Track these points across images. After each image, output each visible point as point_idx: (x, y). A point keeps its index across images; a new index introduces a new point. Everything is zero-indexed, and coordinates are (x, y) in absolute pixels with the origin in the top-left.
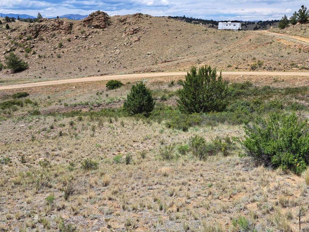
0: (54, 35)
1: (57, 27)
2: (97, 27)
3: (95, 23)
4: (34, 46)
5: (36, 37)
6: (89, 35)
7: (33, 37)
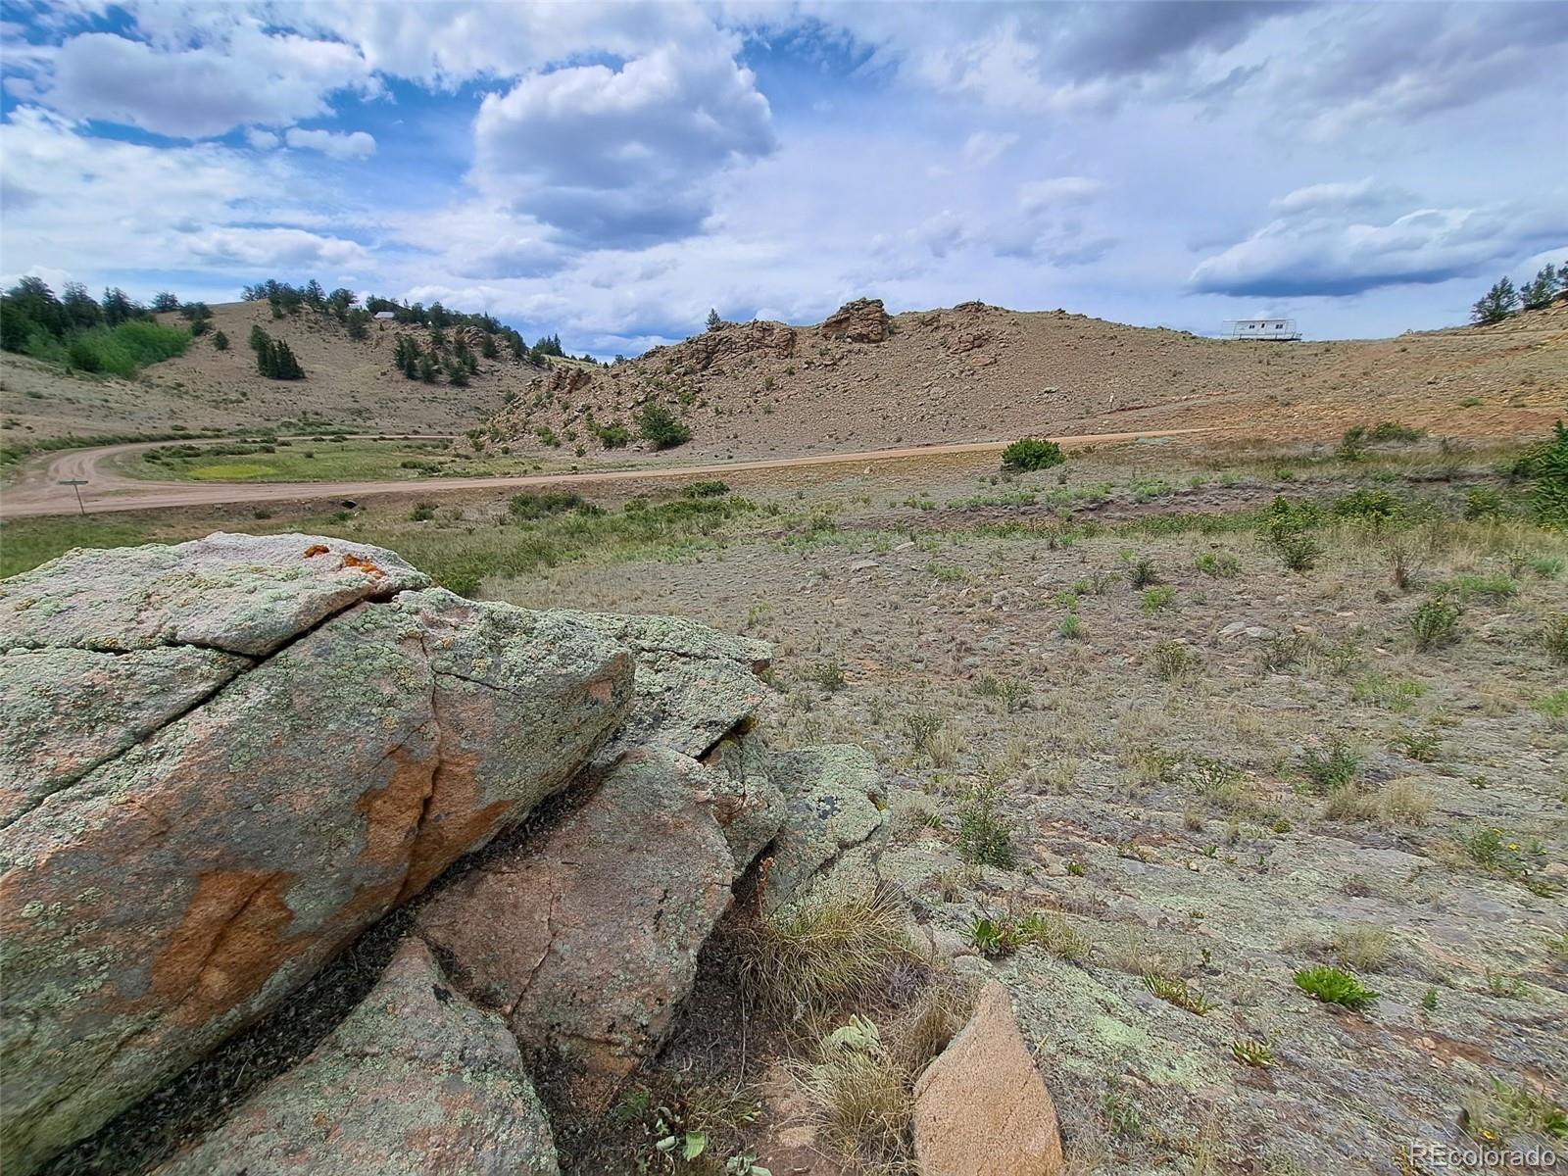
0: (751, 362)
1: (759, 340)
2: (861, 338)
3: (857, 329)
4: (701, 389)
5: (705, 368)
6: (842, 358)
7: (699, 366)
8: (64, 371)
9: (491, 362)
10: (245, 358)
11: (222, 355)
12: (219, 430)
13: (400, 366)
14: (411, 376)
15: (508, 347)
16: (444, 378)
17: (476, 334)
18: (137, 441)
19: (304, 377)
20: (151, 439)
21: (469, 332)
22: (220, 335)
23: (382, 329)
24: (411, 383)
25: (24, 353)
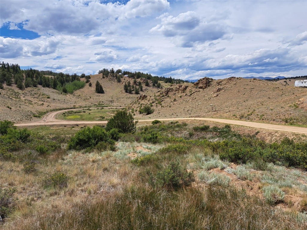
0: (175, 94)
1: (178, 89)
2: (201, 88)
3: (200, 85)
4: (163, 101)
5: (166, 95)
6: (193, 94)
7: (165, 95)
8: (60, 93)
9: (147, 87)
10: (94, 88)
11: (90, 88)
12: (81, 106)
13: (125, 89)
14: (126, 92)
15: (152, 83)
16: (134, 92)
17: (145, 80)
18: (66, 109)
19: (104, 93)
20: (68, 109)
21: (143, 79)
22: (90, 83)
23: (124, 79)
24: (126, 93)
25: (56, 89)
